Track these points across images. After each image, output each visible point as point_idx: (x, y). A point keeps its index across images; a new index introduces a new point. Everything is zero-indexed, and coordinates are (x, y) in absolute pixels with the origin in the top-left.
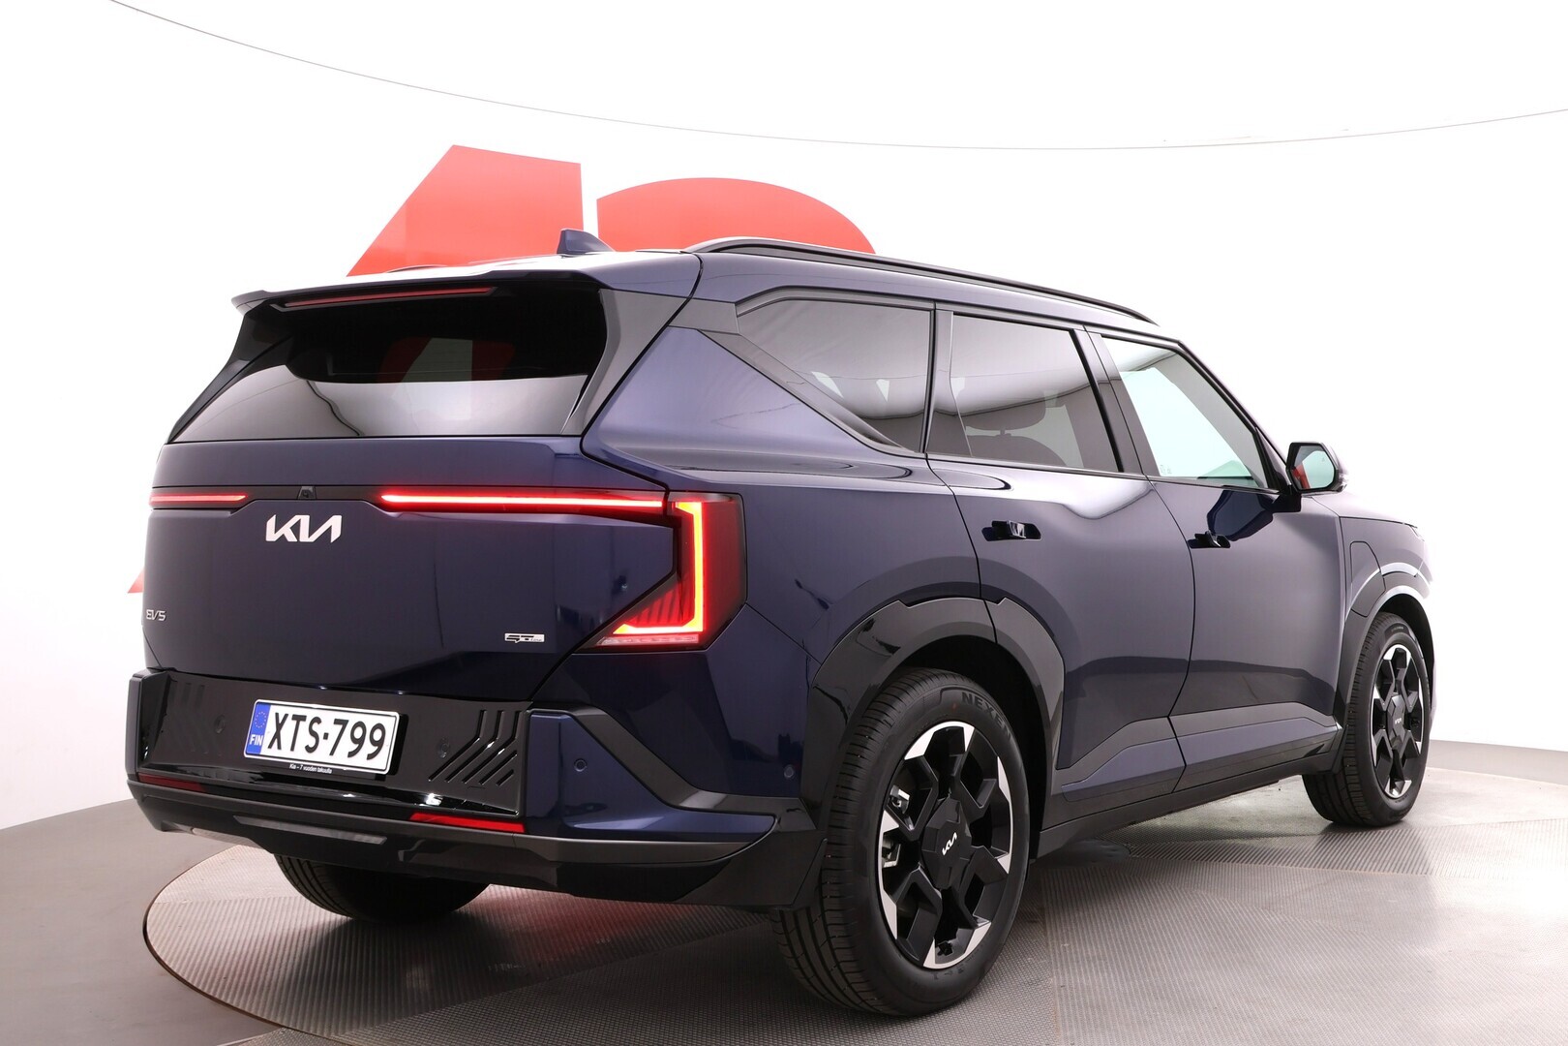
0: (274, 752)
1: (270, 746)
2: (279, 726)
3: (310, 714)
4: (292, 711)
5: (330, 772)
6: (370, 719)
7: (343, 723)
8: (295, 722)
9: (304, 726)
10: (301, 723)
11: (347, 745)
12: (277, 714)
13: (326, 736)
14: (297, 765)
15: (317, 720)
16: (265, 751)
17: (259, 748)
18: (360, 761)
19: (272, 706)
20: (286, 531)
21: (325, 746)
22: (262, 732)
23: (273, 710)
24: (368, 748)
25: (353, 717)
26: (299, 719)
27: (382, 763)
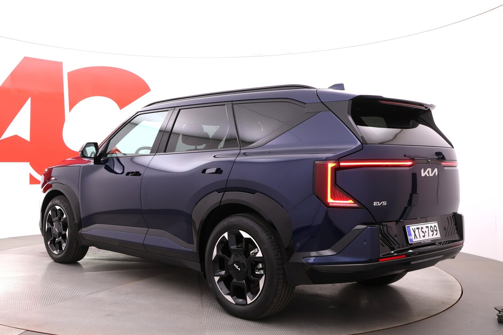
0: (416, 240)
1: (415, 239)
2: (414, 232)
3: (420, 227)
4: (416, 227)
5: (430, 241)
6: (433, 225)
7: (427, 227)
8: (418, 230)
9: (420, 230)
10: (419, 230)
11: (431, 233)
12: (413, 229)
13: (426, 232)
14: (423, 242)
15: (422, 228)
16: (414, 240)
17: (412, 239)
18: (435, 236)
19: (410, 227)
20: (426, 173)
21: (427, 234)
22: (411, 235)
23: (411, 228)
24: (435, 233)
25: (429, 225)
26: (418, 228)
27: (439, 236)
